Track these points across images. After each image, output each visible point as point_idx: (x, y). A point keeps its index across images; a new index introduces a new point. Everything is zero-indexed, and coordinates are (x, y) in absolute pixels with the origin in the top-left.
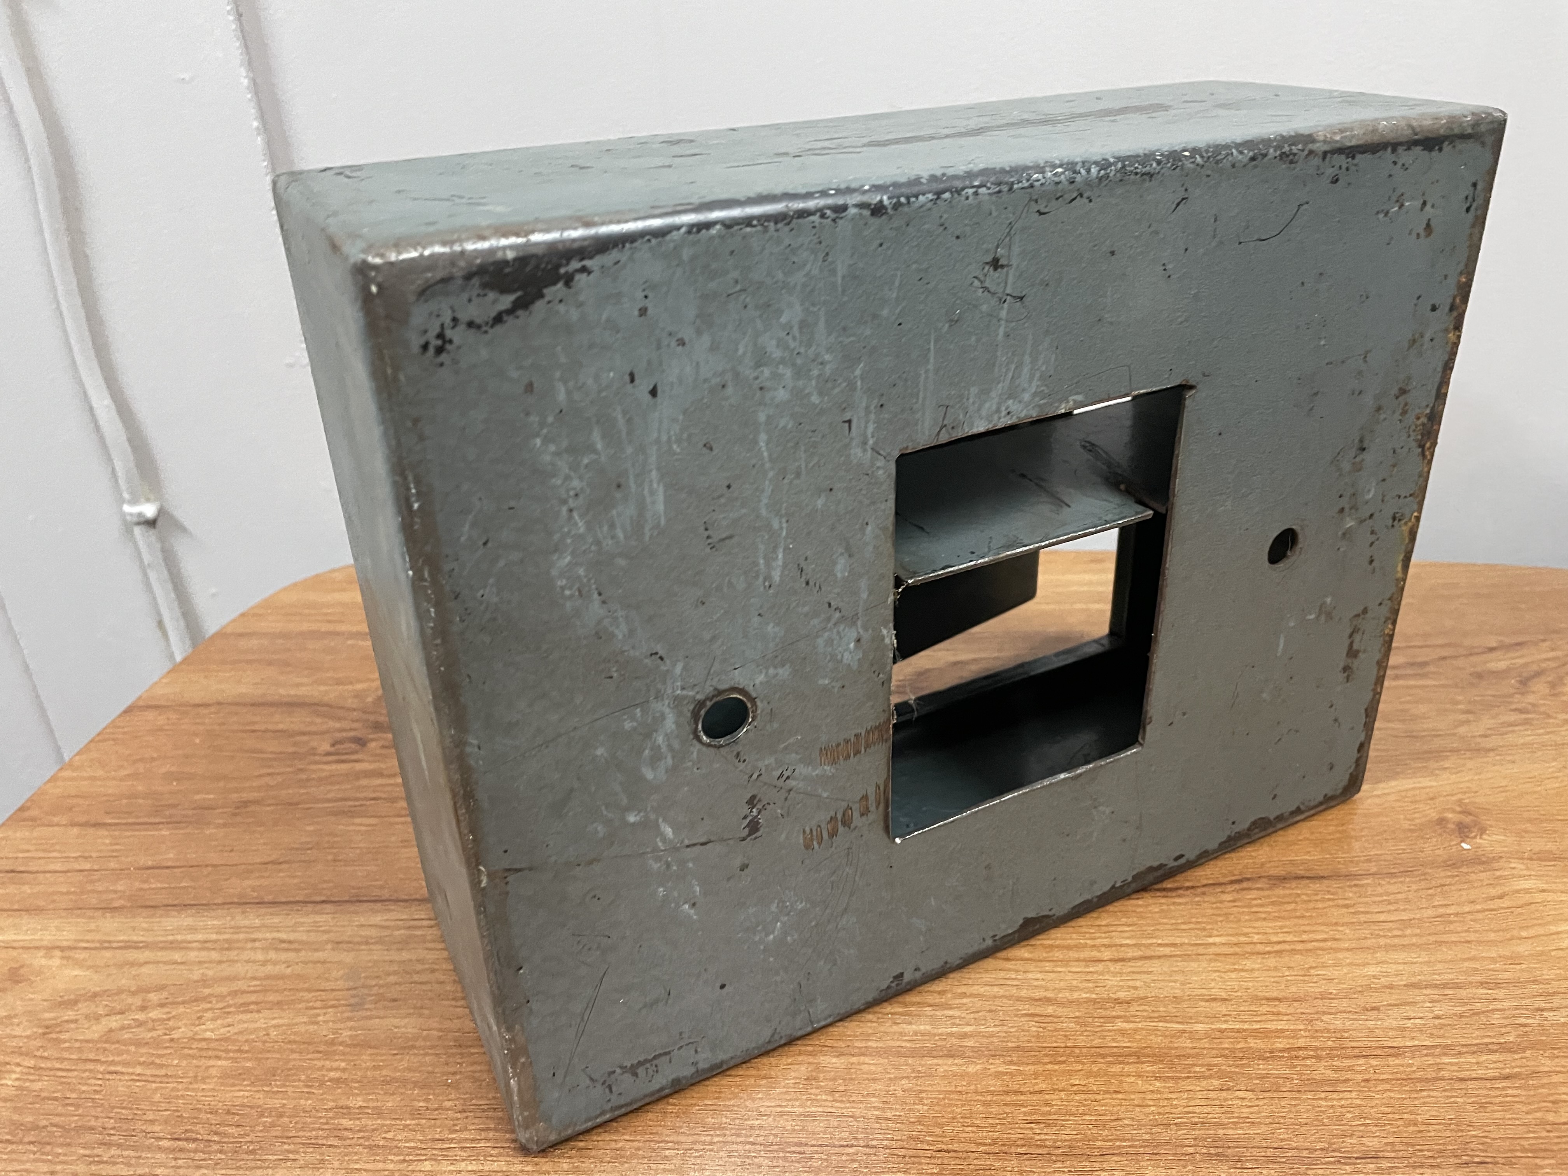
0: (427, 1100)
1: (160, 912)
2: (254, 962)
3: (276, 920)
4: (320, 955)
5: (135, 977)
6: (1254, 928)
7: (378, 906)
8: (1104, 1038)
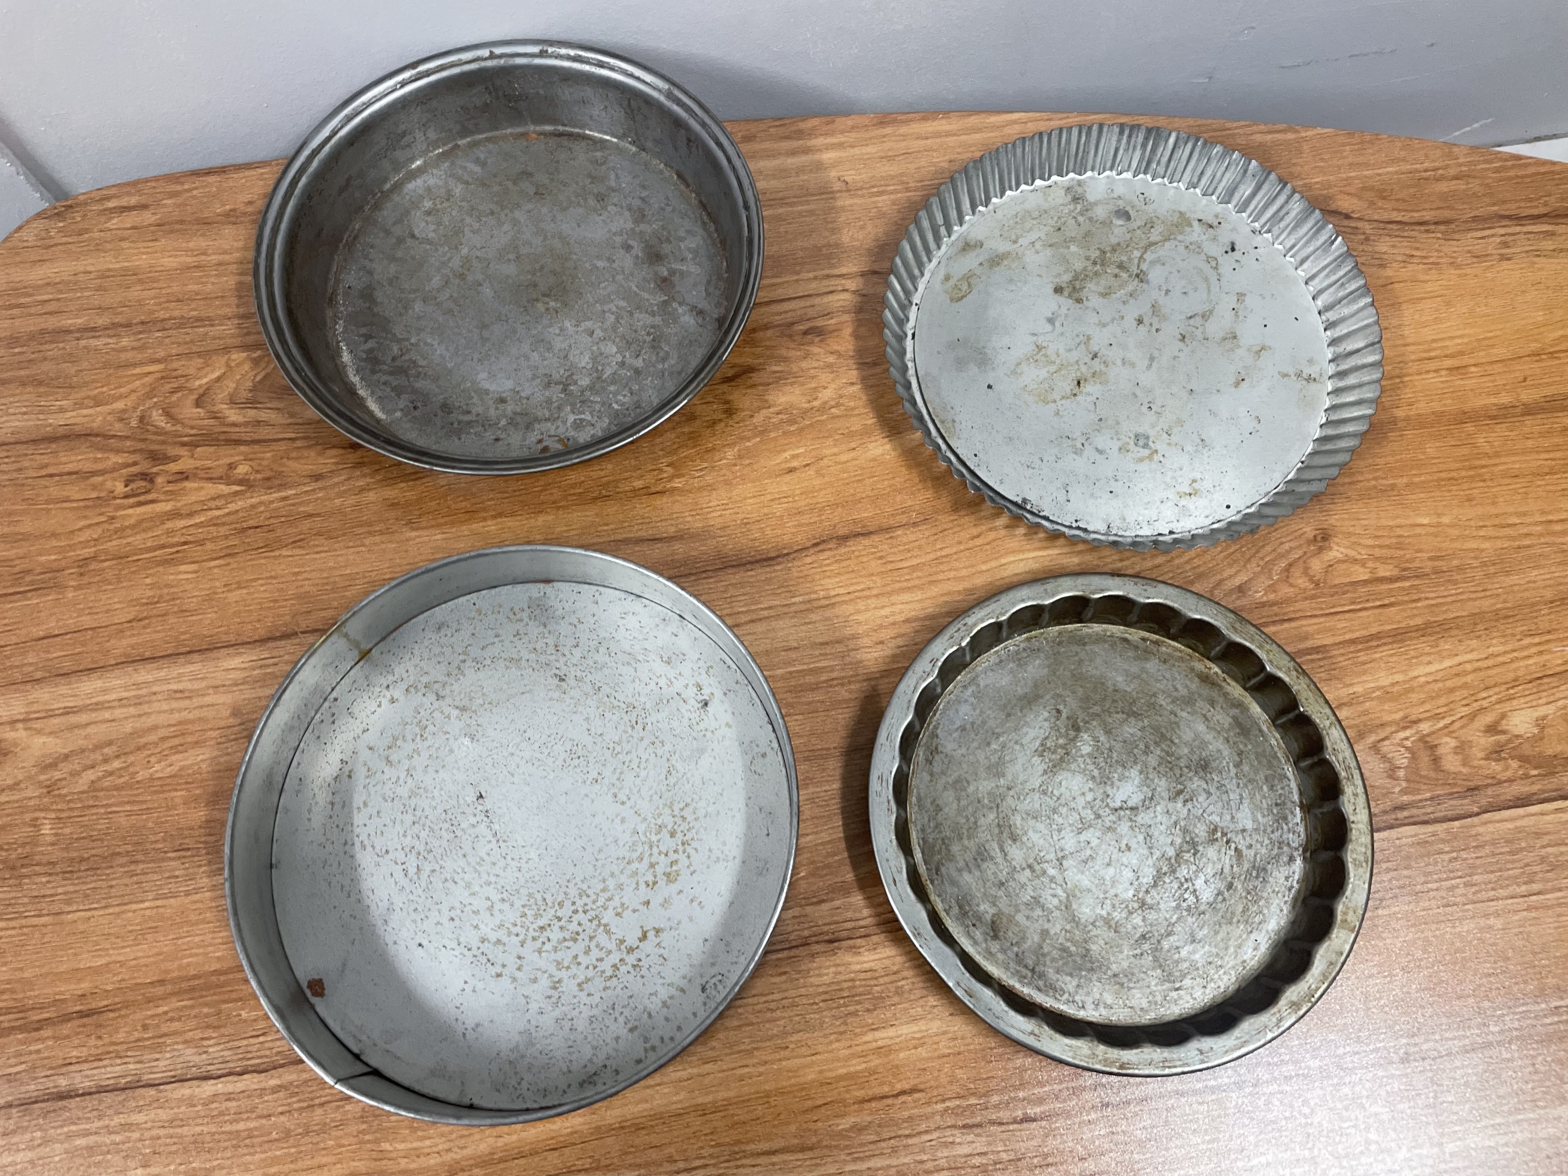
1: (74, 678)
2: (164, 712)
3: (162, 674)
4: (208, 700)
5: (86, 737)
7: (231, 650)
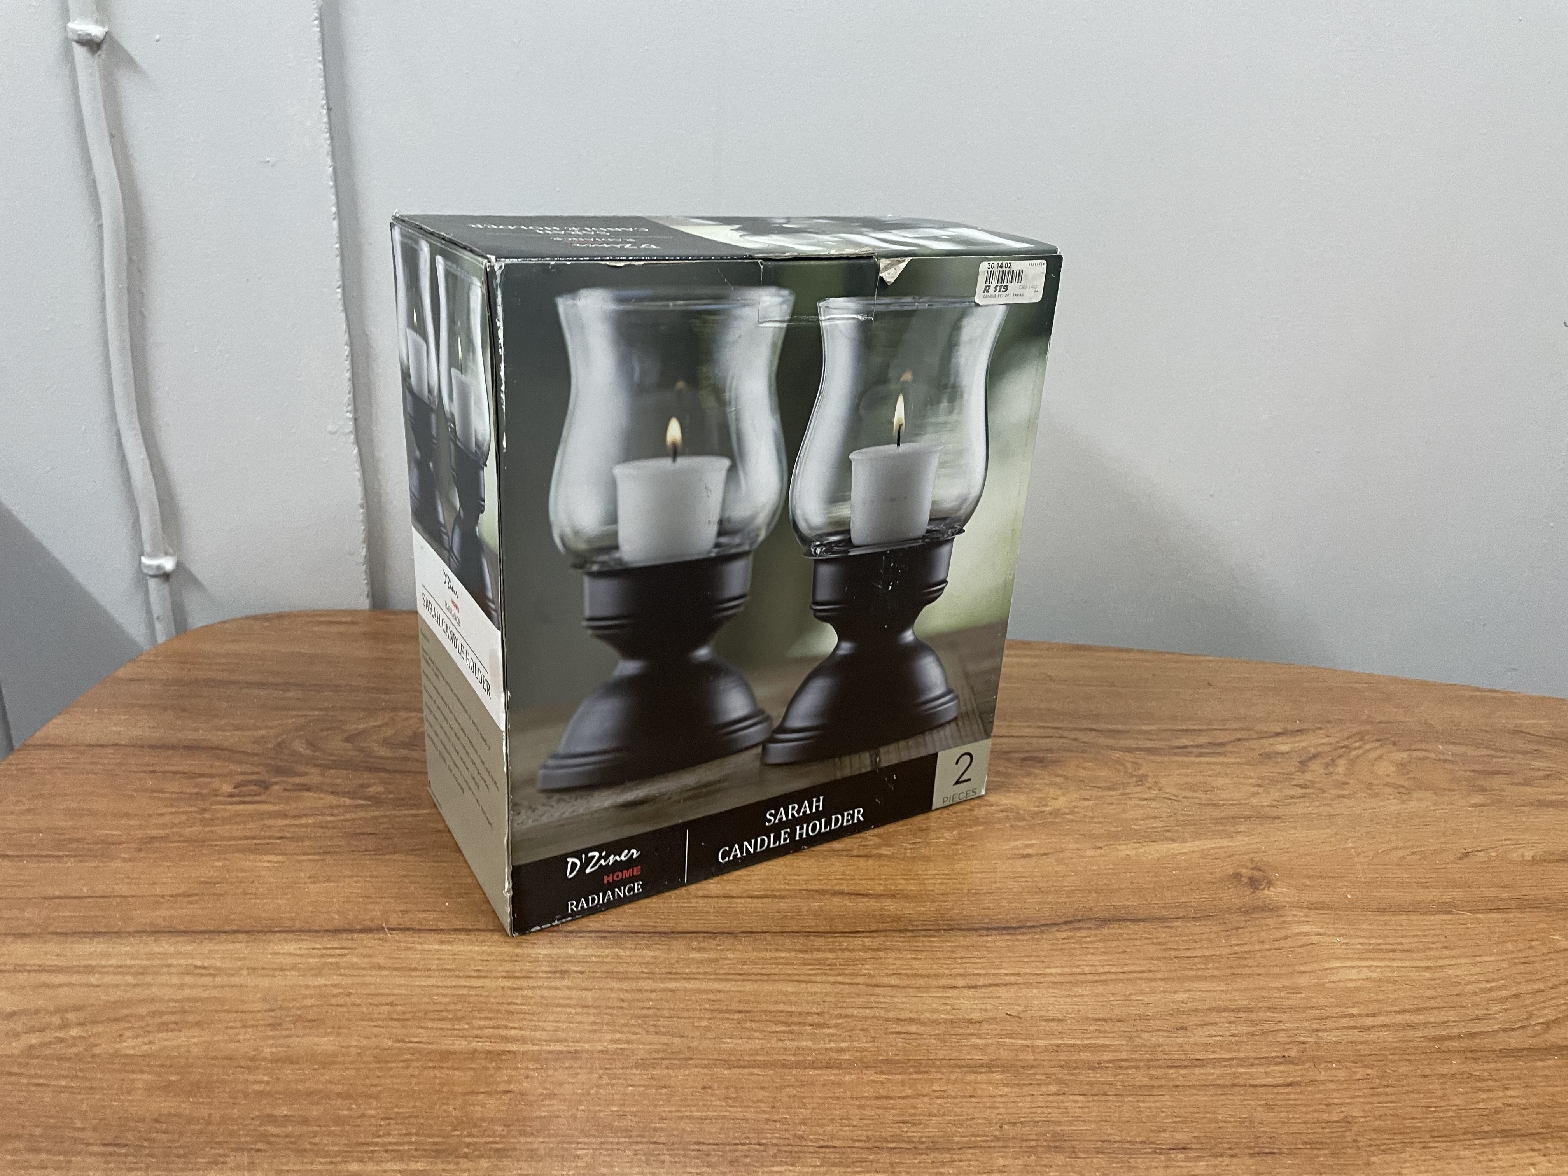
0: (349, 1109)
2: (172, 986)
3: (190, 947)
5: (52, 998)
6: (1085, 961)
8: (960, 1051)
